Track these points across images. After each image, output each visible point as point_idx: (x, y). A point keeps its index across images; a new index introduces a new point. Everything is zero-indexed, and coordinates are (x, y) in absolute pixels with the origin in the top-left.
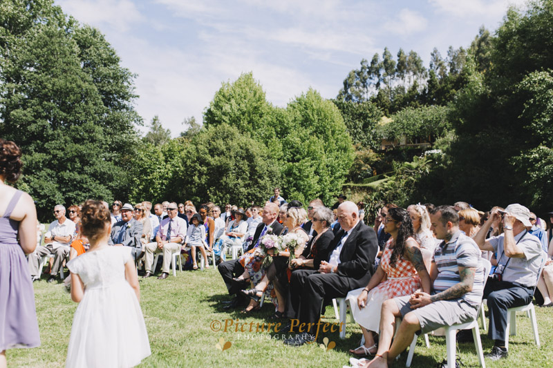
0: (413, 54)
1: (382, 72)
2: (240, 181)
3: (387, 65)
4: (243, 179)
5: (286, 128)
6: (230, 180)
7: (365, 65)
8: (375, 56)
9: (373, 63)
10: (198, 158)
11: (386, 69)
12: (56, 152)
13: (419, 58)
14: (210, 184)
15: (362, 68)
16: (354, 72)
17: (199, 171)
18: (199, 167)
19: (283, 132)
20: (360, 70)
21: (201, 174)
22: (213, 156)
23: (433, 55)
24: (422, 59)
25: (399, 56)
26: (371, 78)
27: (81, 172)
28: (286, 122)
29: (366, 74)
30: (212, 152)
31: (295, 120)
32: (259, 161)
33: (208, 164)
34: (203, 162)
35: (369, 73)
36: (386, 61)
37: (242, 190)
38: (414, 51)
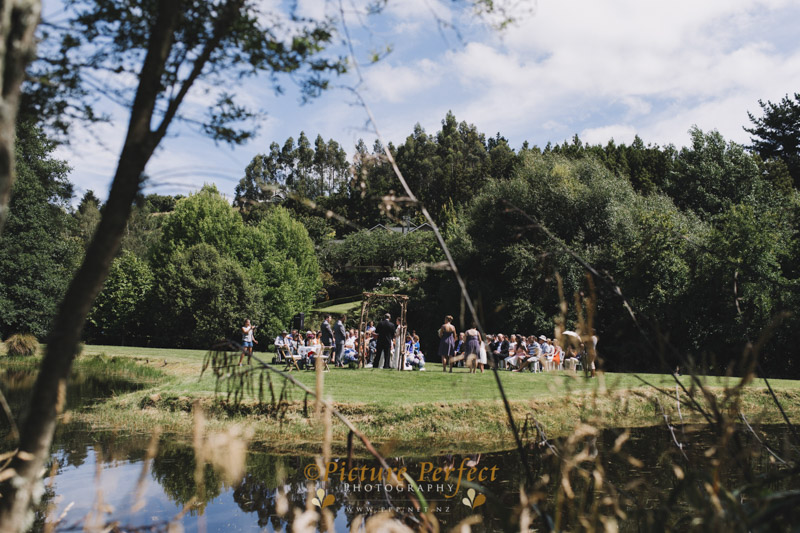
0: (333, 144)
1: (296, 162)
2: (229, 305)
3: (303, 153)
4: (231, 303)
5: (264, 250)
6: (220, 302)
7: (275, 150)
8: (288, 141)
9: (285, 149)
10: (182, 279)
11: (302, 160)
12: (8, 262)
13: (342, 149)
14: (196, 306)
15: (273, 154)
16: (261, 157)
17: (183, 293)
18: (182, 289)
19: (260, 256)
20: (268, 155)
21: (184, 296)
22: (197, 278)
23: (358, 148)
24: (345, 151)
25: (316, 144)
26: (281, 168)
27: (32, 286)
28: (263, 243)
29: (274, 162)
30: (197, 272)
31: (271, 243)
32: (246, 285)
33: (192, 286)
34: (187, 283)
35: (280, 161)
36: (302, 149)
37: (232, 314)
38: (334, 140)
